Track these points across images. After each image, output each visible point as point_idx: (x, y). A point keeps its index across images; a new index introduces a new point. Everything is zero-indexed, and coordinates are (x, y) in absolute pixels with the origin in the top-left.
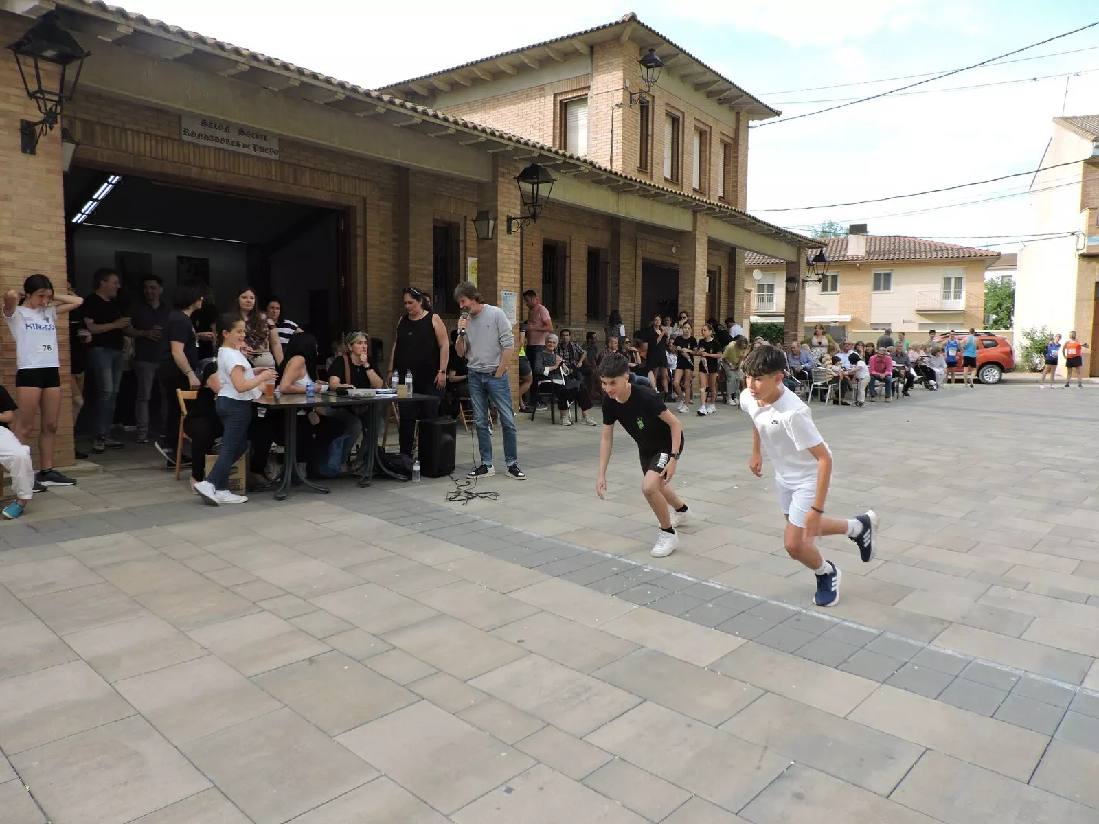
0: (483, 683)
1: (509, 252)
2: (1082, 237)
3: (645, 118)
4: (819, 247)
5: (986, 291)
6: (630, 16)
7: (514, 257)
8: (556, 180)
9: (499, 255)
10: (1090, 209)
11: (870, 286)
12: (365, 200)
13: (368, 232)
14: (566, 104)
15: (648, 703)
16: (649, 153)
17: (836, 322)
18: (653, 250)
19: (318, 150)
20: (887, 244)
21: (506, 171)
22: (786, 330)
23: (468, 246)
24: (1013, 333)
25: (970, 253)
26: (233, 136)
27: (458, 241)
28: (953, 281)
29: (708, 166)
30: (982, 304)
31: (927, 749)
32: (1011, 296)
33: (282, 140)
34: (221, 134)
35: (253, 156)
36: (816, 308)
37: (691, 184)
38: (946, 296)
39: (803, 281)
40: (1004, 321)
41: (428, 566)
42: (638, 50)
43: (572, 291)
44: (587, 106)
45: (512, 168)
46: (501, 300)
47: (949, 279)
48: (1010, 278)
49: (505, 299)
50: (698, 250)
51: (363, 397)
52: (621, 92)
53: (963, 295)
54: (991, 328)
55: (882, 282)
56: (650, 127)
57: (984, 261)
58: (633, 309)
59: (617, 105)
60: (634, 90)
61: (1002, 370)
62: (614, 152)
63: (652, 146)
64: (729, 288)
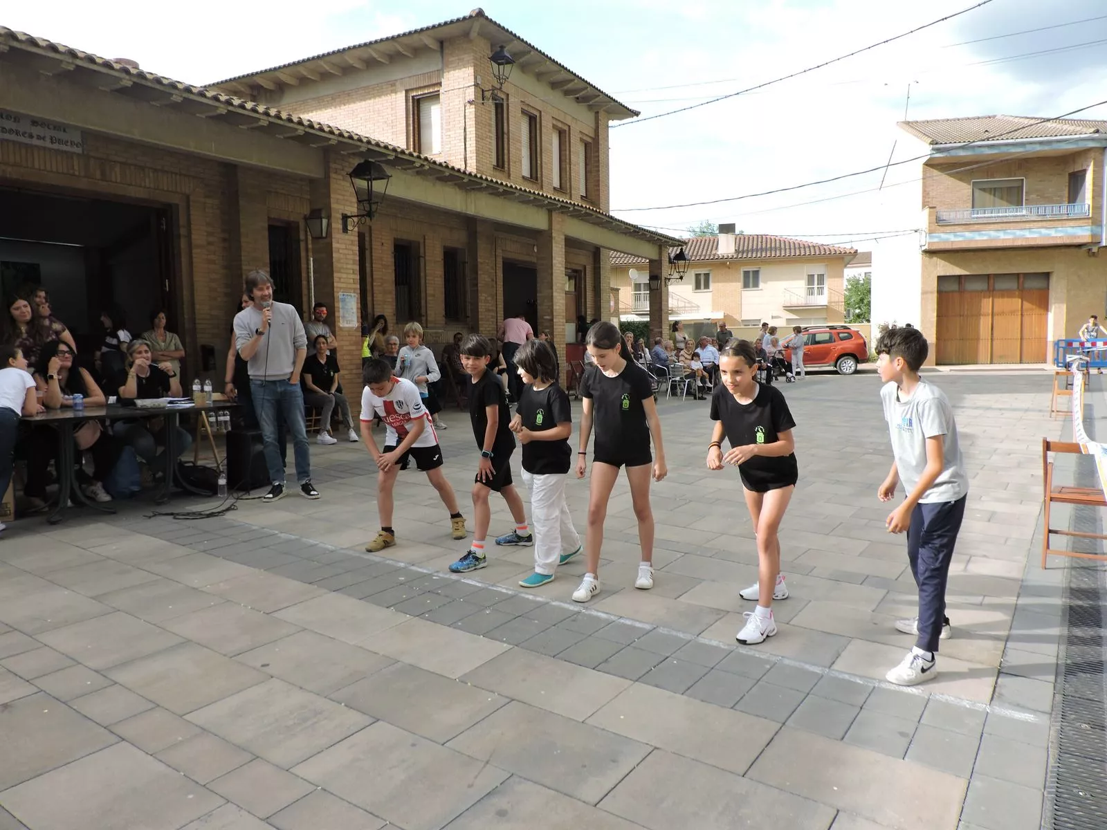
0: (199, 717)
1: (346, 252)
2: (924, 234)
3: (499, 116)
4: (679, 245)
5: (849, 287)
6: (477, 11)
7: (351, 257)
8: (391, 176)
9: (334, 255)
10: (930, 208)
11: (740, 284)
12: (187, 198)
13: (193, 232)
14: (418, 100)
15: (380, 723)
16: (506, 151)
17: (709, 319)
18: (514, 250)
19: (132, 145)
20: (755, 243)
21: (338, 167)
22: (651, 328)
23: (310, 247)
24: (868, 326)
25: (830, 251)
26: (24, 126)
27: (298, 241)
28: (816, 277)
29: (568, 166)
30: (843, 299)
31: (656, 748)
32: (869, 291)
33: (86, 134)
34: (9, 125)
35: (50, 150)
36: (689, 305)
37: (551, 184)
38: (810, 292)
39: (666, 278)
41: (194, 588)
42: (489, 45)
43: (428, 292)
44: (439, 103)
45: (347, 164)
46: (338, 302)
47: (813, 276)
48: (868, 275)
49: (344, 300)
50: (554, 248)
51: (152, 408)
52: (472, 89)
53: (826, 290)
54: (850, 322)
55: (751, 280)
56: (506, 125)
57: (843, 258)
58: (495, 309)
59: (469, 102)
60: (487, 87)
61: (857, 361)
62: (467, 149)
63: (508, 144)
64: (594, 287)
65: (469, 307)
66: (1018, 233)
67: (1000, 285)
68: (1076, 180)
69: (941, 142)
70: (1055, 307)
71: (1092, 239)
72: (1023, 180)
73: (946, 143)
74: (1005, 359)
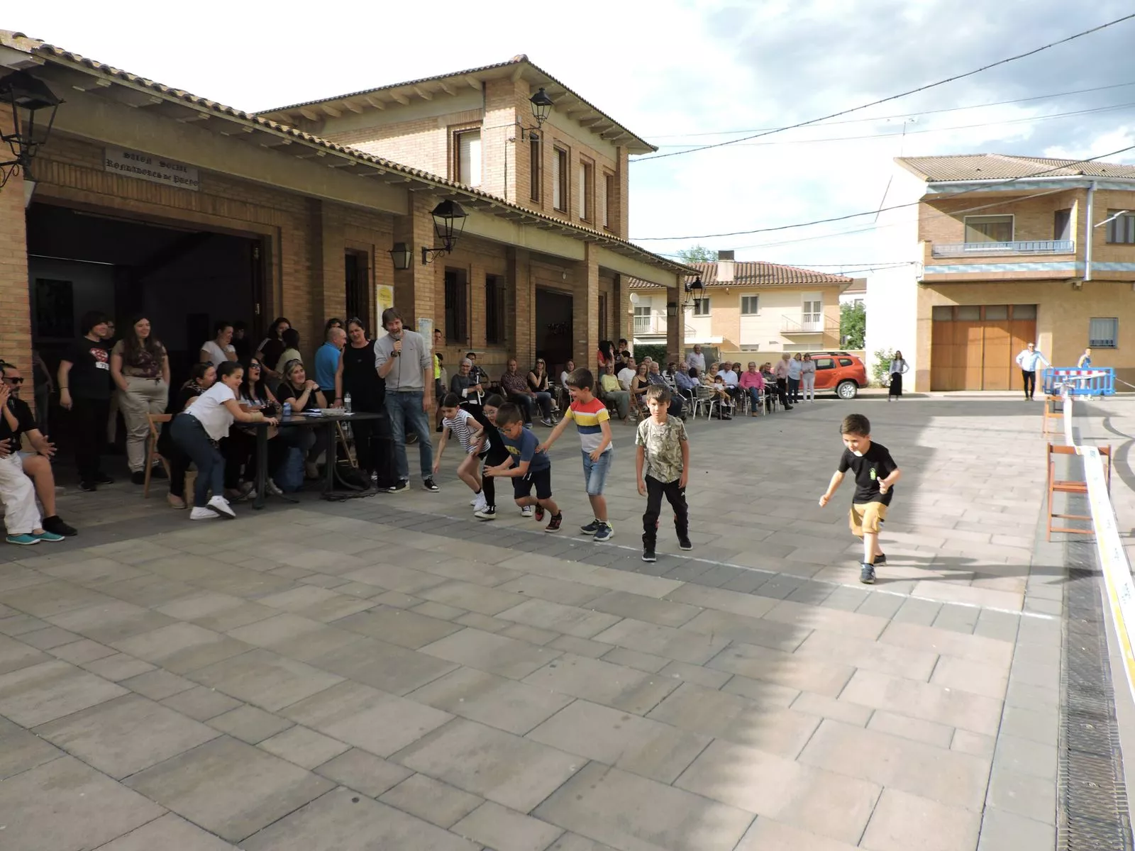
1: (425, 281)
2: (919, 266)
3: (535, 152)
4: (696, 275)
5: (842, 313)
6: (522, 57)
7: (428, 286)
8: (468, 215)
9: (416, 284)
10: (926, 241)
11: (738, 310)
12: (279, 229)
13: (283, 261)
14: (459, 136)
15: (627, 619)
16: (540, 185)
18: (545, 277)
20: (753, 270)
21: (419, 205)
22: (669, 351)
23: (377, 274)
24: (865, 352)
25: (827, 279)
26: (154, 167)
27: (367, 269)
28: (812, 304)
29: (592, 198)
30: (837, 326)
32: (863, 318)
34: (142, 165)
35: (174, 188)
37: (578, 215)
38: (807, 318)
39: (682, 305)
40: (858, 342)
42: (529, 88)
43: (473, 316)
44: (480, 138)
45: (428, 203)
47: (809, 303)
48: (862, 301)
49: (422, 325)
50: (590, 277)
52: (513, 128)
53: (822, 317)
54: (846, 348)
55: (750, 306)
56: (540, 160)
57: (838, 287)
58: (528, 332)
59: (510, 140)
60: (526, 126)
61: (857, 386)
62: (507, 183)
63: (542, 179)
64: (614, 312)
65: (507, 331)
66: (1008, 267)
67: (991, 315)
68: (1061, 219)
69: (936, 179)
70: (1042, 337)
71: (1076, 274)
72: (1012, 216)
73: (941, 181)
74: (995, 386)
